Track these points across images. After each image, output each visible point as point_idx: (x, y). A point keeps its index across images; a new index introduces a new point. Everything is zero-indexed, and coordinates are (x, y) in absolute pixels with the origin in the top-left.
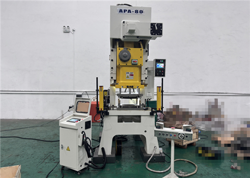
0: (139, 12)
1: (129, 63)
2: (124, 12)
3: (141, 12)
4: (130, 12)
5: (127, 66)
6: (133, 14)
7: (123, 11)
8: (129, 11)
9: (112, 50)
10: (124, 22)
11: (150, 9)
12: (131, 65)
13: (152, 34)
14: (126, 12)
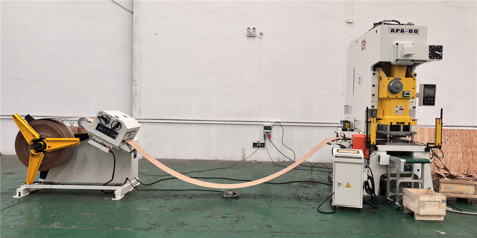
0: (413, 31)
1: (400, 95)
2: (397, 32)
3: (416, 31)
4: (404, 32)
5: (396, 98)
6: (406, 35)
7: (395, 31)
8: (402, 31)
9: (374, 74)
10: (397, 44)
11: (426, 28)
12: (402, 97)
13: (430, 57)
14: (399, 32)
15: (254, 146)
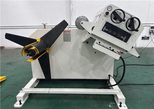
15: (142, 39)
